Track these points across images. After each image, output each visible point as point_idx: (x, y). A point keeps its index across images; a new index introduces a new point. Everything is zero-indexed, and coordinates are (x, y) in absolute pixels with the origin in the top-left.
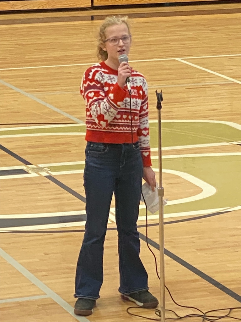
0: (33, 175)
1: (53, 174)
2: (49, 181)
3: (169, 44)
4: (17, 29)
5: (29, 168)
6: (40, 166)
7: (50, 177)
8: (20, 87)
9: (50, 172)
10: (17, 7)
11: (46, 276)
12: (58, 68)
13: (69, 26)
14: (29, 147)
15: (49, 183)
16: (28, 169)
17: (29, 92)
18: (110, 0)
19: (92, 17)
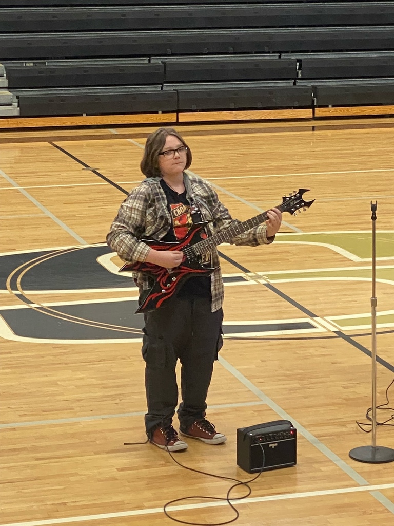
0: (252, 282)
1: (272, 282)
2: (267, 288)
3: (388, 155)
4: (239, 138)
5: (247, 275)
6: (259, 273)
7: (268, 285)
8: (241, 196)
9: (268, 280)
10: (240, 117)
11: (262, 382)
12: (279, 177)
13: (291, 136)
15: (267, 290)
16: (247, 277)
17: (250, 200)
18: (331, 111)
19: (313, 127)
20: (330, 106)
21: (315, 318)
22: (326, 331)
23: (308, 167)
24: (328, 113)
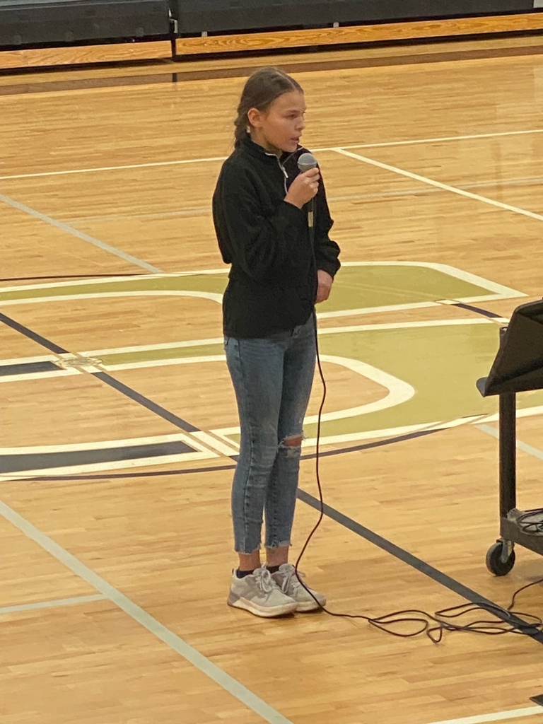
0: (71, 371)
1: (109, 369)
2: (101, 382)
4: (34, 101)
5: (61, 358)
6: (84, 354)
7: (102, 376)
8: (43, 209)
9: (101, 365)
10: (32, 61)
11: (99, 559)
12: (112, 172)
13: (132, 93)
14: (63, 320)
15: (100, 386)
16: (61, 362)
17: (60, 217)
18: (207, 43)
19: (174, 75)
20: (204, 34)
21: (193, 434)
22: (215, 455)
23: (168, 151)
24: (202, 47)
